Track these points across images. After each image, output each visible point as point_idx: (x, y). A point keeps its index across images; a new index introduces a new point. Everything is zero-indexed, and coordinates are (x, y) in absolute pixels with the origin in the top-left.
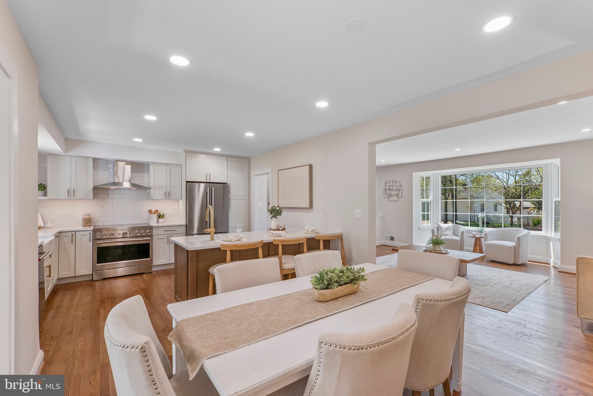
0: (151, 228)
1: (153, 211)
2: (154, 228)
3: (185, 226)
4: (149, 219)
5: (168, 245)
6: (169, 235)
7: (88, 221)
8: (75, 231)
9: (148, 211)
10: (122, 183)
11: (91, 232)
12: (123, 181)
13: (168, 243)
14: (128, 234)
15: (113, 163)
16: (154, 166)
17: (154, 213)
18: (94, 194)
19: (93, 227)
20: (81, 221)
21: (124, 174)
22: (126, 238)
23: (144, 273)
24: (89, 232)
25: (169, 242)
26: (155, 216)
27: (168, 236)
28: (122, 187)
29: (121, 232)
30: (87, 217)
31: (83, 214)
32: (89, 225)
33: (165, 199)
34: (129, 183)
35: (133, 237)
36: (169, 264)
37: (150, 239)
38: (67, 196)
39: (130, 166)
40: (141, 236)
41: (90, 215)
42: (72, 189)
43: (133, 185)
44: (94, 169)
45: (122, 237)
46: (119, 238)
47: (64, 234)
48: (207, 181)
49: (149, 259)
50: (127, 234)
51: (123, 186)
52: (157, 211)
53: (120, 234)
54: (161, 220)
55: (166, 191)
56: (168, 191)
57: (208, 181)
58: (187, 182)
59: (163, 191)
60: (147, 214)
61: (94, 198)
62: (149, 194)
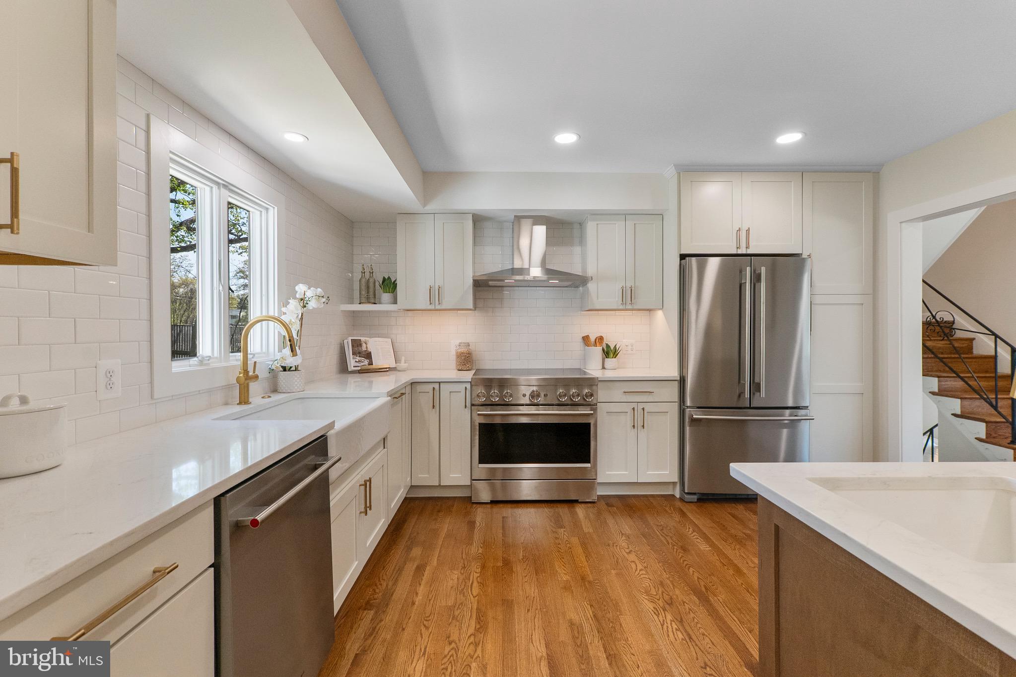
0: (592, 382)
1: (592, 339)
2: (600, 384)
3: (677, 382)
4: (584, 359)
5: (633, 432)
6: (635, 405)
7: (466, 360)
8: (440, 383)
9: (581, 340)
10: (529, 269)
11: (468, 386)
12: (529, 267)
13: (634, 426)
14: (542, 395)
15: (511, 227)
16: (596, 223)
17: (595, 345)
18: (475, 299)
19: (473, 372)
20: (454, 358)
21: (532, 248)
22: (538, 405)
23: (576, 501)
24: (464, 385)
25: (636, 426)
26: (598, 351)
27: (634, 409)
28: (527, 278)
29: (527, 391)
30: (463, 350)
31: (458, 342)
32: (467, 369)
33: (621, 307)
34: (540, 268)
35: (553, 405)
36: (637, 483)
37: (592, 414)
38: (429, 302)
39: (544, 228)
40: (570, 402)
41: (469, 346)
42: (437, 288)
43: (550, 272)
44: (475, 243)
45: (528, 402)
46: (522, 405)
47: (420, 388)
48: (740, 252)
49: (588, 465)
50: (538, 396)
51: (529, 275)
52: (601, 339)
53: (524, 395)
54: (610, 362)
55: (624, 286)
56: (628, 285)
57: (742, 251)
58: (683, 257)
59: (617, 287)
60: (578, 345)
61: (475, 307)
62: (584, 297)
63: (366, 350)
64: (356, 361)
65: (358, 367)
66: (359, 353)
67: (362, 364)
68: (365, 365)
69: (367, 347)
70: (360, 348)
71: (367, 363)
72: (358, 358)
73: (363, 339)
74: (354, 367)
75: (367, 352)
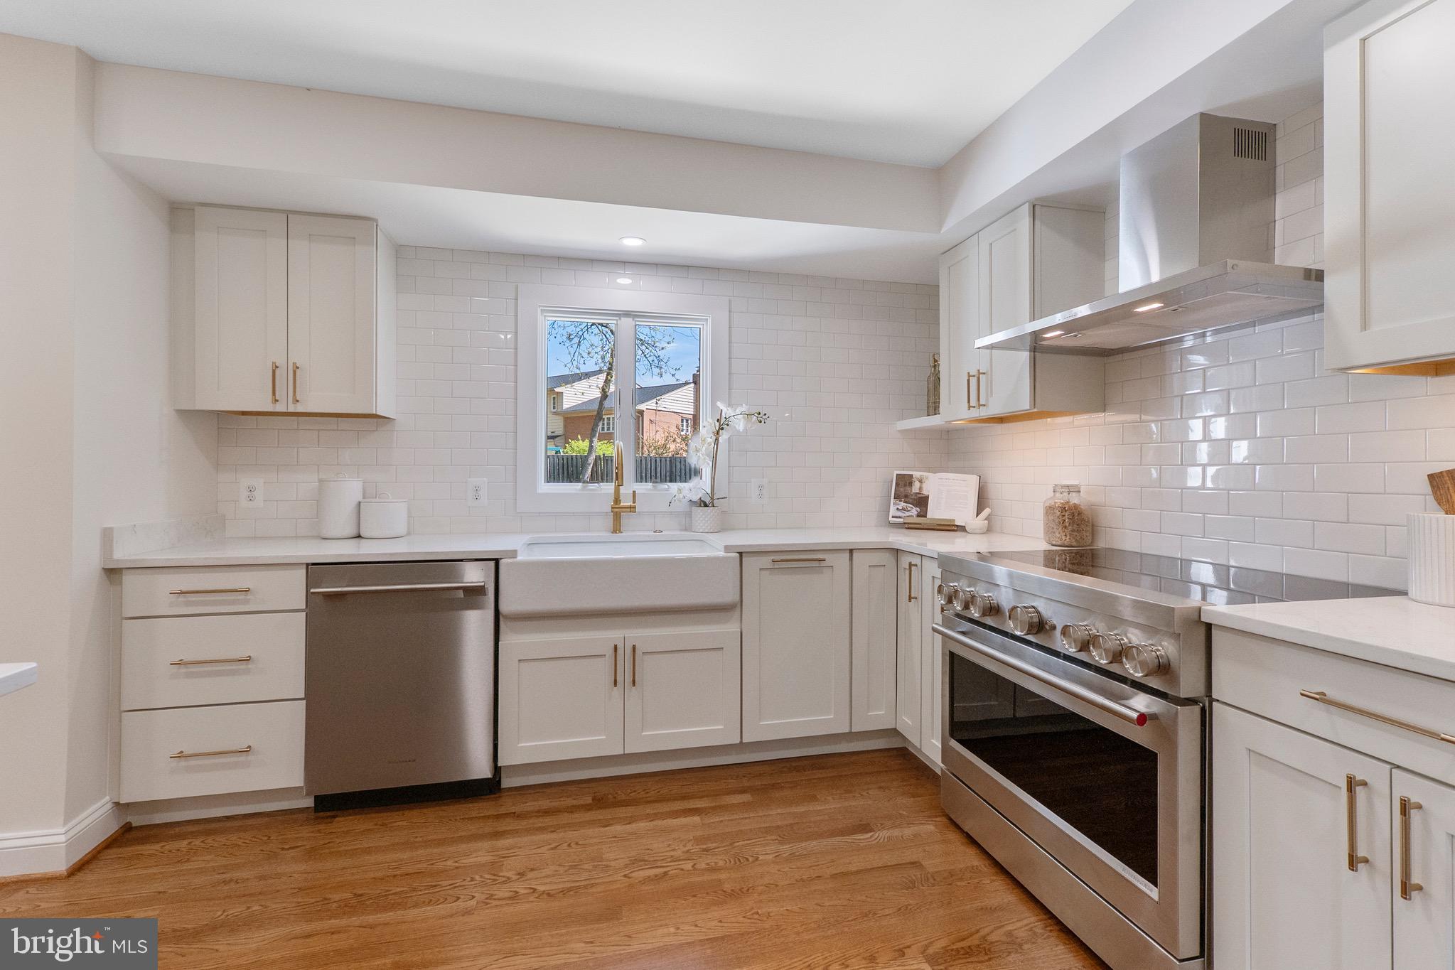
8: (921, 556)
16: (1359, 38)
38: (968, 405)
49: (1153, 891)
63: (918, 492)
64: (897, 509)
65: (900, 517)
66: (906, 496)
67: (908, 514)
68: (912, 516)
69: (921, 488)
70: (908, 489)
71: (916, 513)
72: (902, 505)
73: (916, 474)
74: (893, 517)
75: (920, 496)
